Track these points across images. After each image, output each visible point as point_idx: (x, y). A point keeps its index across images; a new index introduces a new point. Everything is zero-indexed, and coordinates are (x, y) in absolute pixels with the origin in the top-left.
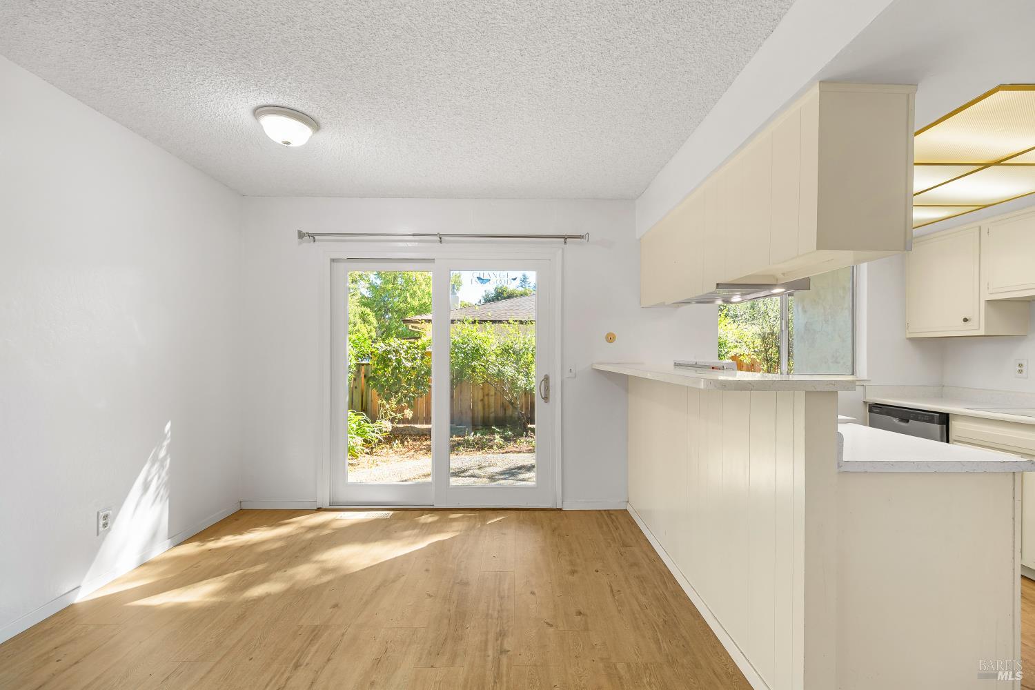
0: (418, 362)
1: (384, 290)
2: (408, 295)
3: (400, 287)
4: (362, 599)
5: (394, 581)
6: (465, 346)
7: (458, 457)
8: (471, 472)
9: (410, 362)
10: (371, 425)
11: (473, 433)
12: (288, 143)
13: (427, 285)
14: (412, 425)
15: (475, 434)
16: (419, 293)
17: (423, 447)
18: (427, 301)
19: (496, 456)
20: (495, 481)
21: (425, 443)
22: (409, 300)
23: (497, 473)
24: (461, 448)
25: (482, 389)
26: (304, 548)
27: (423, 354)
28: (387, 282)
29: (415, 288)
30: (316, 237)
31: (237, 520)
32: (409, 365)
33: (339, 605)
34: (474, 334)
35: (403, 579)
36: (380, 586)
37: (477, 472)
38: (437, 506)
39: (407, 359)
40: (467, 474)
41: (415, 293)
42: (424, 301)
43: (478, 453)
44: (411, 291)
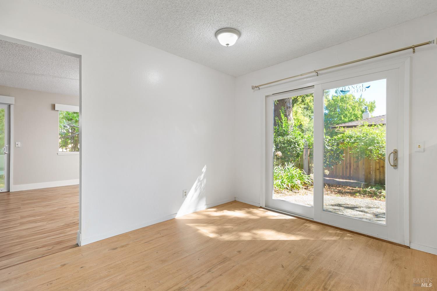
0: (335, 147)
1: (330, 115)
2: (342, 116)
3: (338, 113)
4: (251, 253)
5: (270, 251)
6: (364, 138)
7: (356, 199)
8: (362, 209)
9: (330, 147)
10: (306, 176)
11: (370, 187)
12: (228, 44)
13: (353, 110)
14: (334, 179)
15: (372, 188)
16: (348, 115)
17: (336, 190)
18: (353, 118)
19: (381, 202)
20: (378, 218)
21: (338, 189)
22: (343, 119)
23: (381, 213)
24: (358, 194)
25: (379, 163)
26: (245, 222)
27: (338, 143)
28: (331, 111)
29: (346, 112)
30: (260, 87)
31: (232, 204)
32: (329, 148)
33: (241, 252)
34: (371, 132)
35: (275, 252)
36: (262, 251)
37: (366, 210)
38: (315, 220)
39: (328, 146)
40: (357, 209)
41: (346, 115)
42: (351, 118)
43: (370, 199)
44: (344, 114)
